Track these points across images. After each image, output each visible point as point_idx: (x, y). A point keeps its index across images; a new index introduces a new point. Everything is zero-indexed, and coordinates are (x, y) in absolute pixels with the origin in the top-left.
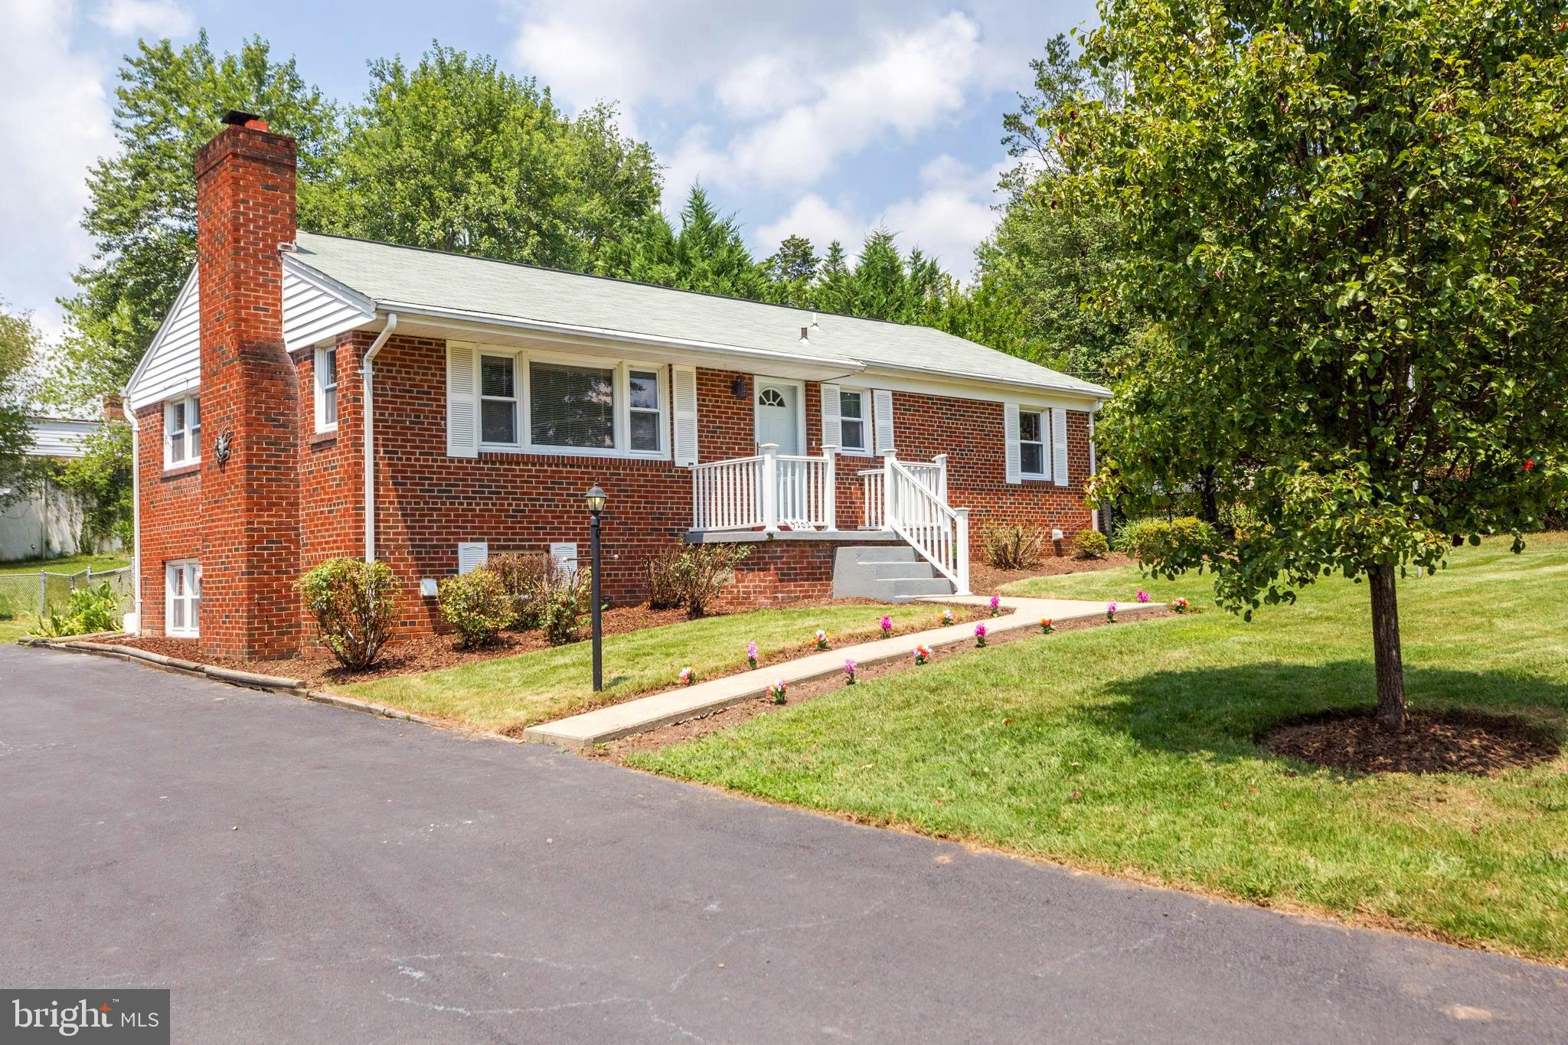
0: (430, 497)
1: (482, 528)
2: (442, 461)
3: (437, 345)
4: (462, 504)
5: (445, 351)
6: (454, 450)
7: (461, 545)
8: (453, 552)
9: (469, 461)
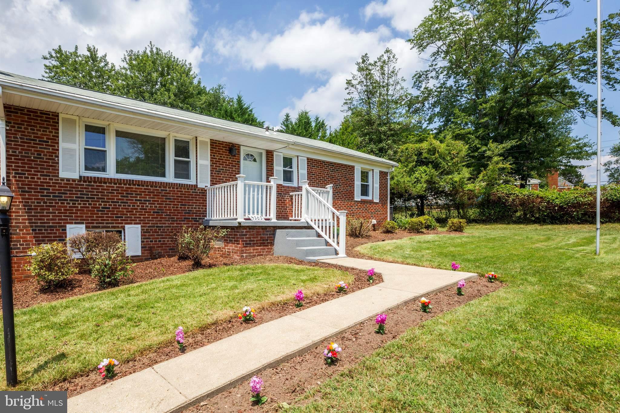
0: (47, 199)
1: (82, 217)
2: (56, 180)
3: (53, 115)
4: (69, 204)
5: (58, 120)
6: (63, 174)
7: (68, 226)
8: (63, 230)
9: (74, 180)
